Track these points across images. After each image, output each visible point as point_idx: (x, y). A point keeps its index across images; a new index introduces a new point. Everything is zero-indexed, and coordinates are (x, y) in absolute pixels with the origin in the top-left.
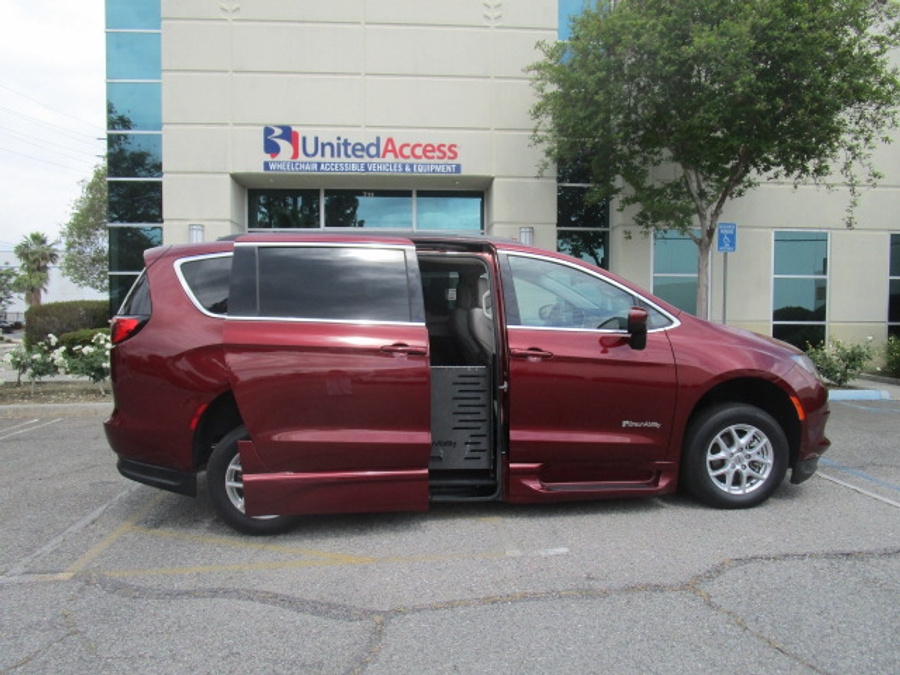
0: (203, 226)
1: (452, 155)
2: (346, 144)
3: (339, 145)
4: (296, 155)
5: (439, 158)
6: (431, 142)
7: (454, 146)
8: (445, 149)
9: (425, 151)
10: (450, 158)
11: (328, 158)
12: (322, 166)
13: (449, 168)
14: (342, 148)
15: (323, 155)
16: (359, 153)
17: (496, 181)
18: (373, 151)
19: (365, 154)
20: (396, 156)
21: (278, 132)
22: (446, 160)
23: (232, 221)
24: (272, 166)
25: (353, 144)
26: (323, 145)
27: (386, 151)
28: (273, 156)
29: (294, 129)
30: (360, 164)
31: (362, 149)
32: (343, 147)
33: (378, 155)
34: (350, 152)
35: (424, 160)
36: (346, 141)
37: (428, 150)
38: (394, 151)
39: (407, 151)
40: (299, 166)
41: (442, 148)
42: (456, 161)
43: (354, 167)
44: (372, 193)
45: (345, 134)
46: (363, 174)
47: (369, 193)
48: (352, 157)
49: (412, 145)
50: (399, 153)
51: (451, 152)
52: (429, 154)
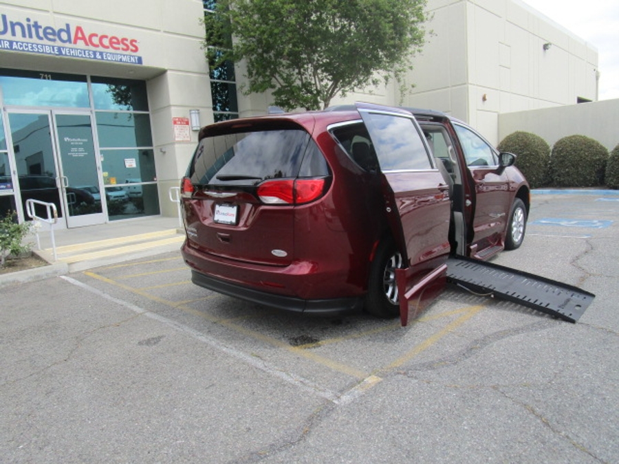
1: (134, 49)
2: (36, 26)
3: (29, 26)
5: (123, 49)
6: (115, 35)
7: (135, 41)
8: (128, 43)
9: (111, 43)
10: (132, 51)
11: (19, 37)
12: (15, 43)
13: (132, 59)
14: (33, 30)
15: (14, 34)
16: (51, 37)
17: (169, 73)
18: (64, 36)
19: (56, 38)
20: (87, 44)
22: (129, 52)
25: (43, 27)
26: (13, 25)
27: (77, 38)
30: (53, 47)
32: (33, 28)
34: (41, 34)
35: (111, 50)
36: (36, 23)
37: (114, 42)
38: (83, 38)
39: (96, 40)
41: (125, 42)
42: (138, 54)
43: (48, 50)
44: (50, 76)
45: (35, 17)
46: (57, 57)
47: (46, 76)
48: (45, 39)
49: (99, 35)
50: (88, 41)
51: (133, 45)
52: (115, 46)
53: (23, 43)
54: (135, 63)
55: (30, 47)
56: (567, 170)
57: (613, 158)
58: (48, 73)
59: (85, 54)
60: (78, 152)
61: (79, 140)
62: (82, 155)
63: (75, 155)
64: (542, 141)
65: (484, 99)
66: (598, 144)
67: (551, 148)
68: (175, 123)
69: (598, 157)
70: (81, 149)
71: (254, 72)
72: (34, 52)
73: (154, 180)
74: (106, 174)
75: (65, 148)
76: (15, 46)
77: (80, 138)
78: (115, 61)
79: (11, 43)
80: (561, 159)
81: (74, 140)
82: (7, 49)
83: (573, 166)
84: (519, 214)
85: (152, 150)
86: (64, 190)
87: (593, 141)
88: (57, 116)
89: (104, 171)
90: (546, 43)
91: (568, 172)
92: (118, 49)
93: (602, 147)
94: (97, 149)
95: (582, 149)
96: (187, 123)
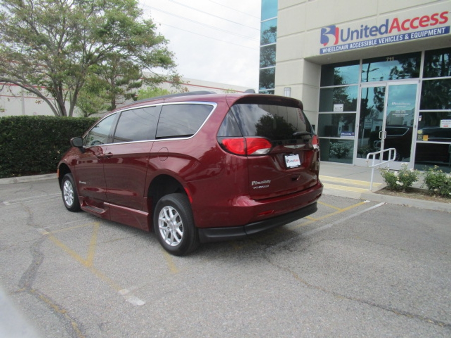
0: (290, 88)
1: (443, 20)
2: (366, 28)
3: (362, 30)
4: (337, 42)
5: (431, 24)
6: (426, 15)
7: (446, 13)
8: (438, 17)
9: (421, 22)
10: (441, 23)
11: (355, 40)
12: (351, 45)
13: (439, 31)
14: (364, 32)
15: (352, 38)
16: (373, 33)
18: (383, 29)
19: (378, 33)
20: (399, 30)
21: (328, 30)
22: (438, 25)
23: (303, 84)
24: (324, 51)
25: (370, 28)
26: (353, 32)
27: (392, 27)
28: (325, 45)
29: (337, 26)
30: (374, 40)
31: (376, 31)
32: (366, 30)
33: (386, 32)
34: (368, 33)
36: (366, 26)
37: (424, 20)
38: (398, 27)
39: (407, 25)
40: (338, 48)
41: (435, 17)
42: (446, 25)
43: (370, 43)
47: (391, 58)
48: (370, 36)
49: (411, 19)
50: (401, 28)
51: (443, 18)
52: (424, 24)
53: (356, 43)
54: (442, 33)
55: (359, 45)
58: (392, 56)
59: (396, 39)
60: (401, 113)
62: (404, 115)
63: (398, 116)
70: (404, 111)
74: (421, 132)
77: (405, 102)
81: (400, 104)
88: (390, 86)
89: (419, 129)
92: (427, 25)
94: (417, 111)
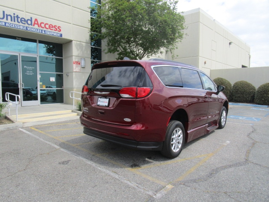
1: (59, 30)
2: (18, 17)
3: (14, 17)
5: (54, 30)
6: (52, 24)
7: (60, 27)
8: (57, 27)
9: (49, 27)
11: (9, 21)
12: (7, 23)
13: (58, 35)
14: (16, 18)
15: (7, 19)
16: (23, 22)
17: (73, 42)
18: (29, 22)
19: (26, 23)
20: (39, 26)
22: (57, 32)
25: (20, 18)
26: (7, 16)
27: (35, 24)
30: (24, 26)
31: (25, 21)
34: (19, 21)
35: (49, 30)
36: (17, 16)
37: (51, 26)
38: (38, 24)
39: (43, 25)
41: (56, 27)
42: (60, 33)
43: (21, 27)
44: (20, 39)
45: (17, 13)
46: (25, 31)
47: (19, 38)
48: (21, 23)
49: (45, 23)
50: (40, 25)
51: (59, 29)
52: (51, 28)
53: (11, 24)
54: (59, 36)
55: (14, 26)
56: (239, 95)
57: (258, 91)
58: (20, 38)
59: (38, 31)
60: (30, 73)
61: (30, 67)
62: (31, 74)
63: (28, 74)
64: (229, 82)
65: (205, 63)
66: (252, 85)
67: (232, 85)
68: (74, 63)
69: (251, 91)
70: (31, 72)
71: (110, 44)
72: (15, 28)
73: (62, 88)
74: (41, 83)
75: (24, 71)
76: (7, 25)
77: (31, 67)
78: (51, 35)
79: (5, 23)
80: (236, 90)
81: (28, 67)
82: (3, 25)
83: (241, 93)
84: (224, 113)
85: (62, 74)
86: (22, 89)
87: (250, 84)
88: (22, 56)
89: (40, 82)
90: (230, 42)
91: (239, 96)
92: (52, 30)
93: (253, 87)
94: (38, 72)
95: (245, 87)
96: (79, 64)
